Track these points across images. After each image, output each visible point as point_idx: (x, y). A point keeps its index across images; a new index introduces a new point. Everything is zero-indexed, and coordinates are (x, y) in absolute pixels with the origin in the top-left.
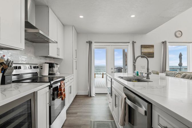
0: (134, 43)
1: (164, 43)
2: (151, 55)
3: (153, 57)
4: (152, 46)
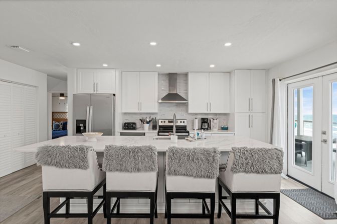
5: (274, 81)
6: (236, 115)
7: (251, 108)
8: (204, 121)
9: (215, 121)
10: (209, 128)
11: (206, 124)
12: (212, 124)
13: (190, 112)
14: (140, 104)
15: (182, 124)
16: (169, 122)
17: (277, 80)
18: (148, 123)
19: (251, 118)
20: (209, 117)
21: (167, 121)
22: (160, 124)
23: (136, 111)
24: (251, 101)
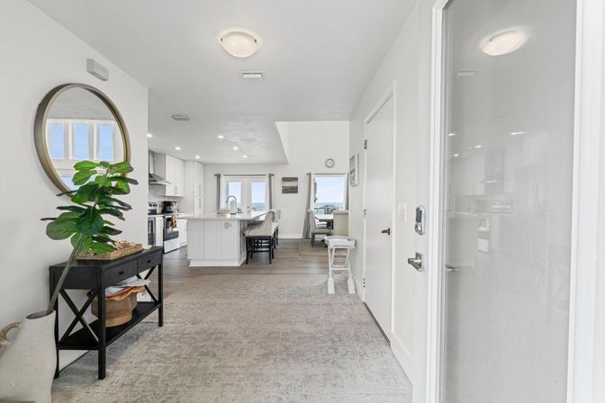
0: (271, 175)
1: (309, 175)
2: (294, 190)
3: (297, 192)
4: (296, 179)
5: (218, 176)
7: (200, 193)
19: (200, 200)
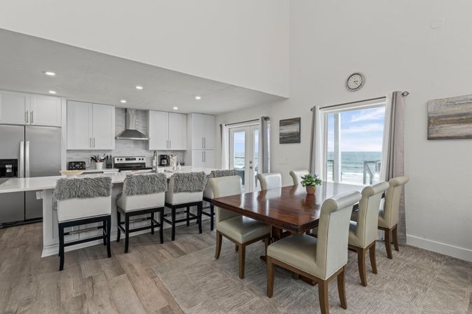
0: (263, 119)
1: (314, 110)
3: (298, 141)
5: (221, 126)
6: (193, 152)
7: (204, 146)
8: (163, 158)
9: (174, 158)
10: (168, 164)
11: (165, 161)
12: (171, 160)
13: (150, 149)
14: (92, 141)
15: (141, 161)
16: (127, 159)
17: (223, 125)
18: (101, 161)
19: (204, 153)
20: (168, 154)
21: (124, 159)
22: (116, 162)
23: (88, 148)
24: (204, 139)
